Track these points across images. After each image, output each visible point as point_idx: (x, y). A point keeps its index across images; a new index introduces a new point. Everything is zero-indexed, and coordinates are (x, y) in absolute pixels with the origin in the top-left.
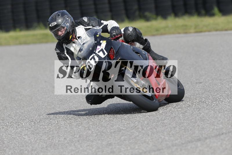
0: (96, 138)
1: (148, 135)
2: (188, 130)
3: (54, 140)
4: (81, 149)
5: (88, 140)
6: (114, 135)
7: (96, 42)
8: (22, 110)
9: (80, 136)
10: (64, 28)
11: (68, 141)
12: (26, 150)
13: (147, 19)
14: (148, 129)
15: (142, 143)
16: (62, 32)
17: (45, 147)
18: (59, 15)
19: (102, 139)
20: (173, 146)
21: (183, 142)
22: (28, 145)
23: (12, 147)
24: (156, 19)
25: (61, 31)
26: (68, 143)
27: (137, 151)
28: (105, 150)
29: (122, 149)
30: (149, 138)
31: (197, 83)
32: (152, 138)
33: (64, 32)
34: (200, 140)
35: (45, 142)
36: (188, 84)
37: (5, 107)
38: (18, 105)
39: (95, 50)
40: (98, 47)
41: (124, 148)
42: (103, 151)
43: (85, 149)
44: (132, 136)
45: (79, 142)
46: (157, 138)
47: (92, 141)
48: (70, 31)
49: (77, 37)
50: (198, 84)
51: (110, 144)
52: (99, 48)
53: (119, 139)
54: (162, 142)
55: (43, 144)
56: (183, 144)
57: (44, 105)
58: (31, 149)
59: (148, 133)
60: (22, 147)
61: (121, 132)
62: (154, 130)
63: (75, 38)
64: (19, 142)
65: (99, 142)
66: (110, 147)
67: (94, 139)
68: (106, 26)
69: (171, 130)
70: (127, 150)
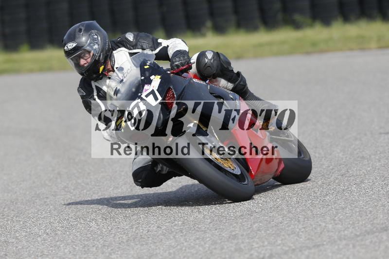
0: (211, 226)
1: (299, 221)
2: (366, 212)
3: (141, 228)
4: (185, 244)
5: (197, 229)
6: (241, 220)
7: (143, 78)
8: (87, 178)
9: (183, 223)
10: (89, 52)
11: (164, 231)
12: (93, 246)
13: (297, 26)
14: (298, 210)
15: (289, 235)
16: (86, 60)
17: (125, 241)
18: (80, 30)
19: (222, 227)
20: (340, 239)
21: (358, 234)
22: (97, 238)
23: (70, 241)
24: (311, 26)
25: (85, 58)
26: (164, 235)
27: (279, 247)
28: (225, 247)
29: (255, 245)
30: (300, 226)
31: (381, 133)
32: (304, 226)
33: (89, 60)
34: (386, 230)
35: (124, 233)
36: (365, 135)
37: (59, 174)
38: (80, 171)
39: (140, 93)
40: (146, 87)
41: (257, 243)
42: (222, 249)
43: (192, 244)
44: (272, 223)
45: (182, 232)
46: (314, 226)
47: (205, 232)
48: (99, 58)
49: (115, 69)
50: (383, 135)
51: (235, 237)
52: (148, 88)
53: (250, 228)
54: (321, 233)
55: (122, 236)
56: (357, 236)
57: (122, 171)
58: (101, 244)
59: (299, 217)
60: (87, 240)
61: (252, 216)
62: (309, 212)
63: (111, 69)
64: (81, 233)
65: (216, 233)
66: (235, 241)
67: (208, 228)
68: (166, 49)
69: (337, 213)
70: (264, 246)
